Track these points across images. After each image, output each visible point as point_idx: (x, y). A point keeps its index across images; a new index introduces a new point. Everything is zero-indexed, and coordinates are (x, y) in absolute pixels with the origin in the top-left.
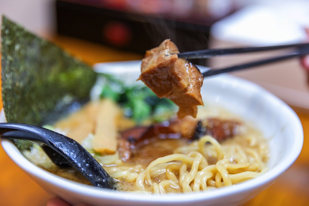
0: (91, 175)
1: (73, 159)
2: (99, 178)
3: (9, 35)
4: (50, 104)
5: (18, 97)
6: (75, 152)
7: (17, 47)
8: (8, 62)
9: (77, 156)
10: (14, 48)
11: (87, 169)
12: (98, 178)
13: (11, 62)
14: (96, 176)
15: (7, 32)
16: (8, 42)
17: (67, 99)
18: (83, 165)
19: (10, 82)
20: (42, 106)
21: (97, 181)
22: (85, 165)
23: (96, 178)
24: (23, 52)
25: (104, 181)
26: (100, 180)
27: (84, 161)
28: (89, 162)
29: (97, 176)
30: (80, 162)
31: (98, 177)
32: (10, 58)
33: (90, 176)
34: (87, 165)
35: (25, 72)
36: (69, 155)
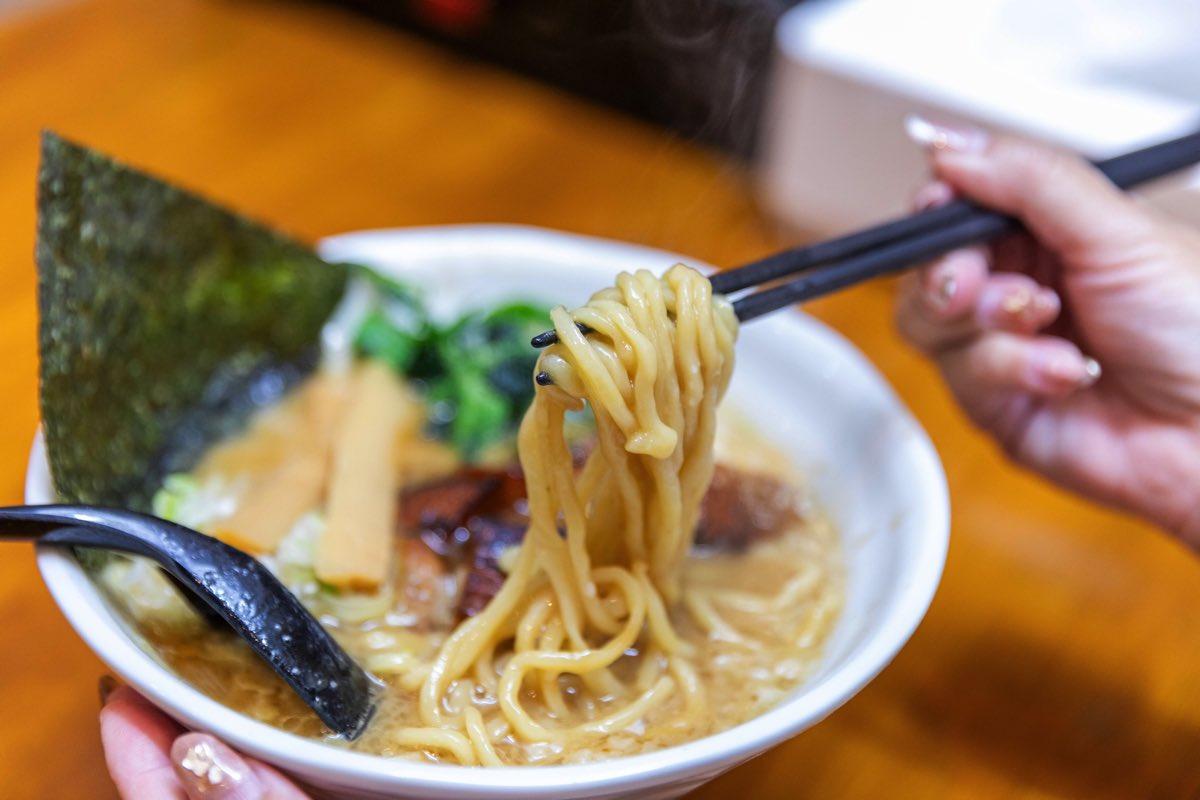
0: (295, 671)
1: (247, 623)
2: (320, 677)
3: (65, 194)
4: (186, 380)
5: (90, 389)
6: (253, 598)
7: (87, 231)
8: (58, 287)
9: (258, 612)
10: (77, 235)
11: (284, 652)
12: (316, 680)
13: (67, 284)
14: (310, 671)
15: (56, 187)
16: (60, 220)
17: (242, 363)
18: (275, 639)
19: (65, 349)
20: (162, 393)
21: (313, 686)
22: (280, 641)
23: (311, 680)
24: (103, 241)
25: (334, 685)
26: (323, 683)
27: (277, 627)
28: (291, 630)
29: (314, 671)
30: (264, 630)
31: (316, 675)
32: (64, 272)
33: (294, 674)
34: (286, 638)
35: (110, 304)
36: (233, 608)
